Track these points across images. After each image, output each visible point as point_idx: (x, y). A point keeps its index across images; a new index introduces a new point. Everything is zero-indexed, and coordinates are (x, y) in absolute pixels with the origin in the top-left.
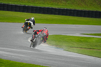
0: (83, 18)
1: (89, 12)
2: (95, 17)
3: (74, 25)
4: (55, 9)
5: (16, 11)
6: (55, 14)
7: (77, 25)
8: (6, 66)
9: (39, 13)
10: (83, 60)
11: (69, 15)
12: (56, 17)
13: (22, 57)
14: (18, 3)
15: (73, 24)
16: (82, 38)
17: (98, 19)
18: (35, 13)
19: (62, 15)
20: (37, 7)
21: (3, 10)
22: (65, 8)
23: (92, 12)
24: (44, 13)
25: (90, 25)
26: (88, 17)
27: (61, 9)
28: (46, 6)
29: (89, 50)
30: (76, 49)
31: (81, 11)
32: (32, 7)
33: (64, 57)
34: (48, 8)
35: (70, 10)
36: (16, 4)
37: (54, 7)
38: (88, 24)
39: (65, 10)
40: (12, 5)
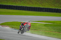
1: (34, 8)
2: (38, 11)
4: (14, 6)
6: (14, 9)
7: (27, 16)
9: (4, 9)
11: (23, 10)
15: (25, 15)
17: (40, 12)
18: (2, 8)
20: (3, 5)
22: (20, 5)
23: (36, 8)
24: (7, 8)
27: (18, 6)
28: (9, 4)
29: (34, 31)
35: (23, 7)
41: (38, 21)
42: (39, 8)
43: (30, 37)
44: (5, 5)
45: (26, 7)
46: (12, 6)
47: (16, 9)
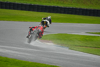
4: (61, 8)
5: (22, 10)
7: (82, 24)
8: (12, 65)
9: (45, 12)
11: (75, 14)
13: (27, 55)
14: (24, 2)
15: (79, 23)
16: (87, 37)
18: (41, 12)
19: (68, 14)
20: (42, 6)
21: (9, 9)
22: (71, 6)
26: (94, 16)
27: (67, 8)
28: (52, 5)
29: (94, 49)
30: (81, 48)
31: (87, 10)
32: (38, 6)
33: (69, 56)
34: (54, 7)
35: (76, 9)
36: (22, 2)
37: (59, 5)
39: (70, 8)
40: (18, 4)
44: (46, 6)
46: (58, 7)
47: (64, 13)
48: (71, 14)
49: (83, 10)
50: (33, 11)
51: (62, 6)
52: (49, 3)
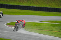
0: (37, 11)
1: (41, 8)
2: (45, 11)
3: (32, 16)
7: (34, 16)
10: (38, 37)
11: (29, 10)
12: (21, 11)
17: (46, 12)
22: (27, 5)
23: (43, 8)
25: (42, 15)
26: (41, 11)
27: (24, 6)
32: (7, 5)
34: (16, 6)
38: (41, 15)
41: (45, 21)
42: (46, 8)
43: (37, 37)
44: (12, 5)
45: (32, 7)
46: (19, 6)
47: (23, 9)
48: (27, 10)
49: (34, 7)
50: (4, 8)
51: (21, 5)
52: (13, 3)
